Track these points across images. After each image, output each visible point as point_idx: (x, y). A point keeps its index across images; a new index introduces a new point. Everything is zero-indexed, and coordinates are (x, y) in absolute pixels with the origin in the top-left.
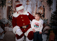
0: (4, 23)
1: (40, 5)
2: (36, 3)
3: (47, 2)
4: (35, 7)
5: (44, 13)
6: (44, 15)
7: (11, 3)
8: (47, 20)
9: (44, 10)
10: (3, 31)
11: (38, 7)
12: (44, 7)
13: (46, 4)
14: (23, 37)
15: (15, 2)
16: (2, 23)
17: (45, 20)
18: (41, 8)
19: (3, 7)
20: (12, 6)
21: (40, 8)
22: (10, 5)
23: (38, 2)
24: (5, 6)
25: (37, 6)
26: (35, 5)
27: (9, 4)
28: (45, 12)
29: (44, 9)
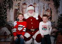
0: (11, 26)
1: (47, 7)
3: (54, 4)
4: (43, 9)
5: (51, 16)
6: (51, 17)
7: (18, 6)
8: (55, 22)
10: (10, 33)
11: (45, 9)
12: (51, 9)
13: (53, 6)
15: (22, 5)
16: (9, 25)
17: (52, 22)
19: (10, 9)
20: (19, 9)
21: (47, 10)
22: (17, 8)
23: (46, 5)
24: (13, 8)
26: (42, 8)
28: (53, 14)
29: (51, 11)
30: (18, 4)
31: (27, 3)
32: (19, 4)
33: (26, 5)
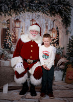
1: (52, 26)
2: (46, 23)
3: (62, 21)
4: (45, 29)
6: (58, 40)
7: (8, 23)
9: (58, 34)
11: (49, 28)
12: (57, 28)
13: (61, 24)
14: (26, 75)
15: (13, 22)
17: (59, 49)
18: (53, 30)
20: (8, 28)
22: (6, 27)
23: (49, 22)
25: (47, 27)
27: (4, 25)
28: (60, 36)
29: (58, 31)
30: (7, 21)
31: (21, 20)
32: (9, 20)
33: (20, 22)
